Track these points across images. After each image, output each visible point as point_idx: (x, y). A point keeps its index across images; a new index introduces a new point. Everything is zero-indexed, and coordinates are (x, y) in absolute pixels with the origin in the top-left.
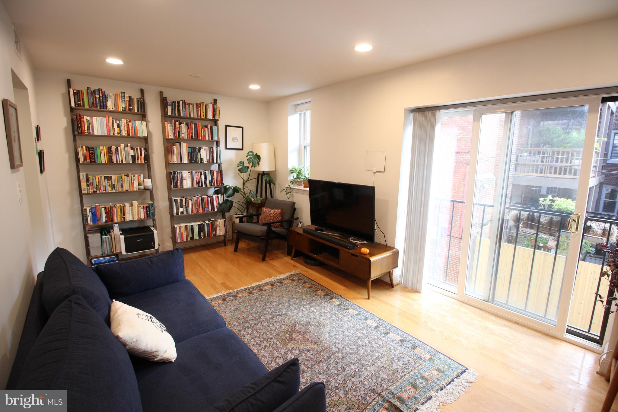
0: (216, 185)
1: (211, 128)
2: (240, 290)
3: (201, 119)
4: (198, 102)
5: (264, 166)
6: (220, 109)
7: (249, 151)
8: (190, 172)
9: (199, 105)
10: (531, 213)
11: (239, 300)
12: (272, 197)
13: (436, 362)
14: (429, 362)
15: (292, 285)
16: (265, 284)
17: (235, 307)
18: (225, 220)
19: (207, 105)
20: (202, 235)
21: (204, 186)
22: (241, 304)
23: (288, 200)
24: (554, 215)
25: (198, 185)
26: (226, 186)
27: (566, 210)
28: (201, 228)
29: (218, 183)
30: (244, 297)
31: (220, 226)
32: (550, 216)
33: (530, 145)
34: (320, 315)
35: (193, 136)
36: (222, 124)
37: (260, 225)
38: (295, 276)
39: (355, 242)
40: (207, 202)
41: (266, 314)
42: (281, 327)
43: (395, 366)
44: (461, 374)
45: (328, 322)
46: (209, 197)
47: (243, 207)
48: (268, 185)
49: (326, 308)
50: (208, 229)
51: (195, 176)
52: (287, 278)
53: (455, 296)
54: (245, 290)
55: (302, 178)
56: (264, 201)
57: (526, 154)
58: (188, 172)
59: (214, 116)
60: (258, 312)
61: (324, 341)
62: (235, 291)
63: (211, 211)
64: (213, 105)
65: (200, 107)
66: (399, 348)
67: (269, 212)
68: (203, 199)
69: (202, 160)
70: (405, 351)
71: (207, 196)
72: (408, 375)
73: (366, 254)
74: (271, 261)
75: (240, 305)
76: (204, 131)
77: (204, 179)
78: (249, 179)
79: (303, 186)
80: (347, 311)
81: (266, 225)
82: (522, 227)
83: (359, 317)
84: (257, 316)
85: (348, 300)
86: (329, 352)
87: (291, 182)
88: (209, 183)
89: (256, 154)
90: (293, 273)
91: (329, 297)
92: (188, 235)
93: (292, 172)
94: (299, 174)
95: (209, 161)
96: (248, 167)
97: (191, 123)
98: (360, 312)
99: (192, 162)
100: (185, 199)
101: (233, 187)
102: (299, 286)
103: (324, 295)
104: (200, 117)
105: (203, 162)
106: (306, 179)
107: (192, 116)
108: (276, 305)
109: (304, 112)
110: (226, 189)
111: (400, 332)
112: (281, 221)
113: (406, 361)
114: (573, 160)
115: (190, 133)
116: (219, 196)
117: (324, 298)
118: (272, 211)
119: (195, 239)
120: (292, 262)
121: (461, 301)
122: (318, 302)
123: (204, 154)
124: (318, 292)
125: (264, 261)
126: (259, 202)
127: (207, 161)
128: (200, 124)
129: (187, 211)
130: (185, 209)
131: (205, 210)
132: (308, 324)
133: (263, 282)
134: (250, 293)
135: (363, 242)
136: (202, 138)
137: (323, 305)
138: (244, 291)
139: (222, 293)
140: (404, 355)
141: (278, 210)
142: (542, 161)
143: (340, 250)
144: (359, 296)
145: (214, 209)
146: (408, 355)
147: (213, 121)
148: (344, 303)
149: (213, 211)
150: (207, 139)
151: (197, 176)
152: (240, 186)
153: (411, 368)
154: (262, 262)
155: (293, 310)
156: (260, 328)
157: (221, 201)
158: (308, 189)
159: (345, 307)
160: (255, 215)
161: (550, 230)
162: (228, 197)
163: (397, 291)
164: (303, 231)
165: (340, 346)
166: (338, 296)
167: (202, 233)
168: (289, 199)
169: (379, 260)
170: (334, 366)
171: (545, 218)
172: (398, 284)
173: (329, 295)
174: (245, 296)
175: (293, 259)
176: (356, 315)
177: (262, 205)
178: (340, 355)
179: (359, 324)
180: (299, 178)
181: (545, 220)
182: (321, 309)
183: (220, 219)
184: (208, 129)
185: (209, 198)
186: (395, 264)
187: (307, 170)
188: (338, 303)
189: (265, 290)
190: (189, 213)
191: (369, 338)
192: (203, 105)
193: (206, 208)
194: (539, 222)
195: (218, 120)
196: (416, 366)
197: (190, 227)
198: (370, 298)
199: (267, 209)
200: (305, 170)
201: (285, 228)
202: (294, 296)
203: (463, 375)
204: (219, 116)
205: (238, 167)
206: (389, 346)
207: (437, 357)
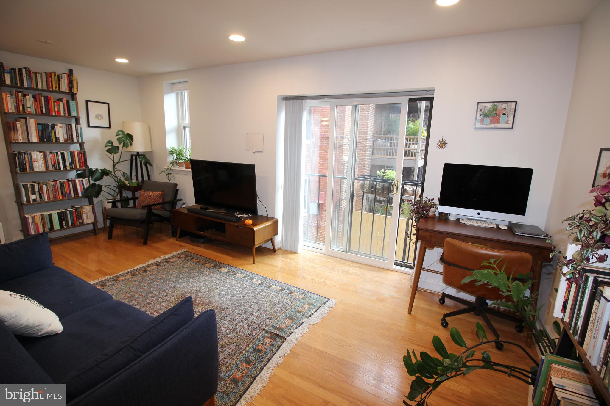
0: (78, 167)
1: (68, 102)
2: (121, 274)
3: (52, 91)
4: (49, 71)
5: (138, 146)
6: (78, 81)
7: (119, 130)
8: (41, 153)
9: (49, 75)
10: (371, 182)
11: (121, 283)
12: (149, 178)
13: (307, 300)
14: (302, 300)
15: (180, 262)
16: (149, 265)
17: (117, 290)
18: (93, 206)
19: (60, 75)
20: (64, 224)
21: (62, 168)
22: (124, 286)
23: (169, 182)
24: (385, 183)
25: (55, 167)
26: (91, 169)
27: (392, 178)
28: (62, 217)
29: (81, 165)
30: (126, 280)
31: (87, 213)
32: (383, 184)
33: (383, 133)
34: (210, 283)
35: (43, 111)
36: (81, 98)
37: (138, 209)
38: (182, 254)
39: (239, 216)
40: (68, 186)
41: (154, 291)
42: (171, 298)
43: (276, 308)
44: (325, 303)
45: (218, 287)
46: (70, 181)
47: (115, 191)
48: (144, 167)
49: (215, 277)
50: (72, 217)
51: (50, 157)
52: (173, 257)
53: (324, 252)
54: (127, 273)
55: (183, 159)
56: (140, 184)
57: (380, 140)
58: (39, 152)
59: (71, 88)
60: (145, 290)
61: (215, 302)
62: (115, 276)
63: (75, 196)
64: (68, 76)
65: (51, 77)
66: (280, 295)
67: (147, 195)
68: (62, 184)
69: (57, 139)
70: (284, 297)
71: (67, 180)
72: (286, 312)
73: (250, 225)
74: (154, 244)
75: (124, 288)
76: (58, 105)
77: (62, 161)
78: (120, 161)
79: (185, 167)
80: (235, 276)
81: (146, 208)
82: (366, 193)
83: (246, 279)
84: (143, 294)
85: (235, 267)
86: (220, 309)
87: (171, 163)
88: (69, 165)
89: (128, 134)
90: (180, 251)
91: (218, 267)
92: (45, 225)
93: (172, 153)
94: (179, 154)
95: (67, 140)
96: (118, 148)
97: (40, 95)
98: (247, 274)
99: (43, 141)
100: (37, 184)
101: (101, 170)
102: (186, 262)
103: (213, 266)
104: (51, 89)
105: (59, 140)
106: (187, 159)
107: (40, 87)
108: (164, 281)
109: (181, 91)
110: (92, 173)
111: (280, 284)
112: (163, 203)
113: (285, 303)
114: (410, 145)
115: (39, 107)
116: (84, 180)
117: (213, 268)
118: (151, 194)
119: (55, 229)
120: (177, 242)
121: (328, 255)
122: (207, 273)
123: (60, 133)
124: (207, 264)
125: (146, 245)
126: (135, 185)
127: (65, 140)
128: (52, 97)
129: (41, 197)
130: (38, 196)
131: (65, 196)
132: (198, 291)
133: (147, 263)
134: (134, 275)
135: (247, 216)
136: (55, 114)
137: (212, 274)
138: (126, 275)
139: (99, 280)
140: (283, 300)
141: (159, 192)
142: (390, 146)
143: (226, 224)
144: (245, 262)
145: (78, 194)
146: (287, 299)
147: (70, 94)
148: (232, 270)
149: (77, 196)
150: (62, 114)
151: (52, 158)
152: (109, 168)
153: (289, 307)
154: (144, 246)
155: (182, 283)
156: (148, 303)
157: (86, 185)
158: (190, 170)
159: (233, 273)
160: (131, 199)
161: (383, 193)
162: (96, 180)
163: (278, 255)
164: (187, 211)
165: (229, 303)
166: (225, 265)
167: (64, 222)
168: (169, 180)
169: (262, 228)
170: (225, 319)
171: (380, 185)
172: (280, 249)
173: (217, 265)
174: (127, 278)
175: (179, 239)
176: (243, 277)
177: (139, 188)
178: (230, 309)
179: (246, 284)
180: (180, 159)
181: (380, 186)
182: (210, 278)
183: (87, 206)
184: (63, 104)
185: (70, 183)
186: (276, 232)
187: (188, 151)
188: (226, 271)
189: (150, 271)
190: (44, 200)
191: (254, 293)
192: (55, 75)
193: (67, 193)
194: (376, 189)
195: (76, 94)
196: (292, 305)
197: (48, 216)
198: (255, 263)
199: (145, 191)
200: (186, 151)
201: (167, 210)
202: (182, 271)
203: (326, 304)
204: (77, 88)
205: (105, 147)
206: (271, 295)
207: (308, 296)
